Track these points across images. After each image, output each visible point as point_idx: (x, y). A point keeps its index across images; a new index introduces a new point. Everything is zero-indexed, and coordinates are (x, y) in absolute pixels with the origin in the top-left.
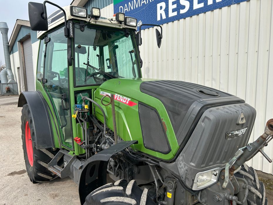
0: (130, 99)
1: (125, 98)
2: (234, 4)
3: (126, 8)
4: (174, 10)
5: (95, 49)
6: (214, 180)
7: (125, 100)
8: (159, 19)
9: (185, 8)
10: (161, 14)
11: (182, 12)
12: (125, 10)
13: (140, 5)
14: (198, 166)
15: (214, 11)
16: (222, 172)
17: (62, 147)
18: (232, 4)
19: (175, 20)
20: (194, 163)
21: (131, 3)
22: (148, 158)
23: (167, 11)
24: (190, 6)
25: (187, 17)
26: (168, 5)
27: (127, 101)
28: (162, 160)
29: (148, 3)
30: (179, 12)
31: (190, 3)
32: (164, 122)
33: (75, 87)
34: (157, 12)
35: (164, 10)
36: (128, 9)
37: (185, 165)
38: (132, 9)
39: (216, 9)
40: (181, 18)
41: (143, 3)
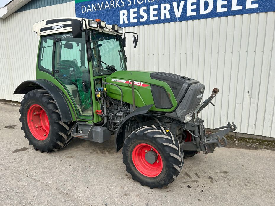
0: (143, 83)
1: (138, 82)
2: (178, 21)
3: (89, 8)
4: (134, 18)
5: (78, 45)
6: (190, 118)
7: (139, 83)
8: (122, 22)
9: (143, 18)
10: (124, 19)
11: (141, 20)
12: (88, 10)
13: (104, 8)
14: (187, 111)
15: (165, 23)
16: (194, 114)
17: (78, 120)
18: (177, 21)
19: (136, 26)
20: (185, 110)
21: (94, 5)
22: (157, 113)
23: (128, 17)
24: (148, 17)
25: (145, 25)
26: (130, 13)
27: (141, 84)
28: (166, 112)
29: (111, 8)
30: (139, 20)
31: (148, 15)
32: (169, 93)
33: (95, 76)
34: (120, 16)
35: (126, 17)
36: (92, 10)
37: (181, 112)
38: (96, 10)
39: (166, 22)
40: (141, 25)
41: (106, 8)
